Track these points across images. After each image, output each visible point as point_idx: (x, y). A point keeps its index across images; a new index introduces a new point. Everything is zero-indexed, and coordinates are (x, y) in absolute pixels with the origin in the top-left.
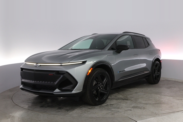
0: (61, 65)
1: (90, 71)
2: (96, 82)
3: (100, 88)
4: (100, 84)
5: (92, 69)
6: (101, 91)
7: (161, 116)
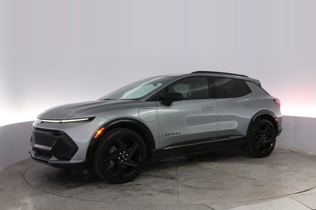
0: (61, 122)
1: (99, 132)
2: (116, 149)
3: (122, 158)
4: (122, 152)
5: (103, 129)
6: (124, 163)
7: (258, 203)
